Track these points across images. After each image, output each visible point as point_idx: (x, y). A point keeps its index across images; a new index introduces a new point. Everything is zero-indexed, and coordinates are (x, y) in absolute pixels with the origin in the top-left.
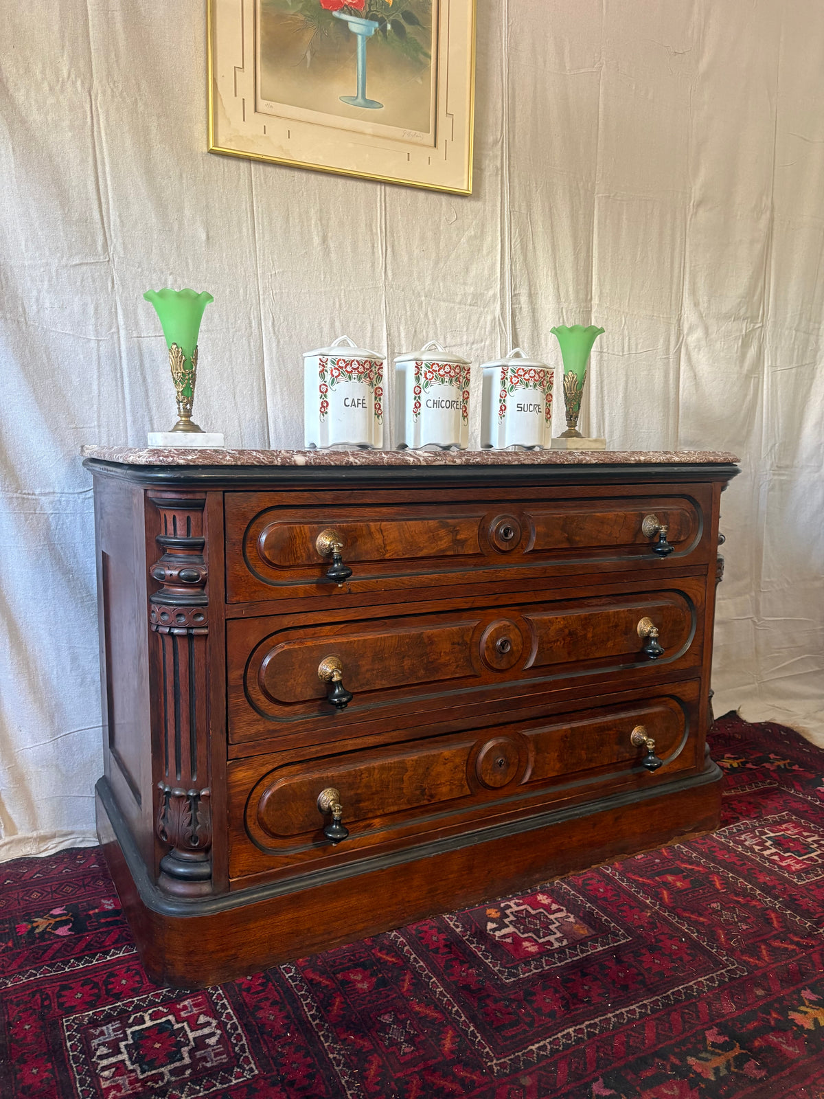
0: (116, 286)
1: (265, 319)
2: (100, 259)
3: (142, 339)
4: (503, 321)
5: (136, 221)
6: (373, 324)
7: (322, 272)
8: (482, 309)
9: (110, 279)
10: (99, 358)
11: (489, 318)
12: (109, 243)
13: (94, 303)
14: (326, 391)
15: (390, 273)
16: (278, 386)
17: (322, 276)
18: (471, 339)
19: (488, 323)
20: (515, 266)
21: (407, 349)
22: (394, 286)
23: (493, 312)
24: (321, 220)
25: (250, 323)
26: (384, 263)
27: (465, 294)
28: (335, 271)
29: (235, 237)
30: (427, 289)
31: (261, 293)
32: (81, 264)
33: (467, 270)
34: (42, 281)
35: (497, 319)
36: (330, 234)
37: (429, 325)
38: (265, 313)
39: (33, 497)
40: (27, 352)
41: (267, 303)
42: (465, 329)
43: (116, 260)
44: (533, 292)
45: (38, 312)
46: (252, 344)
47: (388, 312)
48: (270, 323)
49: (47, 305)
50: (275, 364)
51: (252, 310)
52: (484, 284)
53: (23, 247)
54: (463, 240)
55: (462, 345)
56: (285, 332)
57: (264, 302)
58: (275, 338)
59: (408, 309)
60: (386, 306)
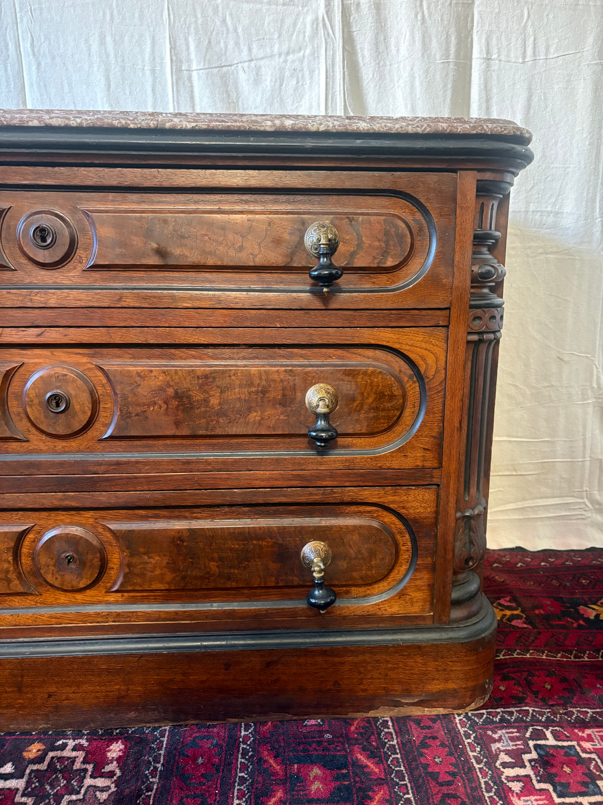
4: (330, 21)
6: (154, 38)
8: (300, 8)
11: (309, 19)
18: (285, 48)
19: (308, 26)
21: (198, 65)
31: (18, 10)
35: (320, 19)
37: (228, 33)
38: (22, 32)
41: (25, 20)
42: (276, 36)
46: (9, 68)
47: (172, 20)
48: (29, 44)
50: (36, 90)
51: (8, 31)
55: (272, 56)
56: (47, 52)
57: (22, 20)
58: (36, 61)
59: (199, 16)
60: (169, 14)
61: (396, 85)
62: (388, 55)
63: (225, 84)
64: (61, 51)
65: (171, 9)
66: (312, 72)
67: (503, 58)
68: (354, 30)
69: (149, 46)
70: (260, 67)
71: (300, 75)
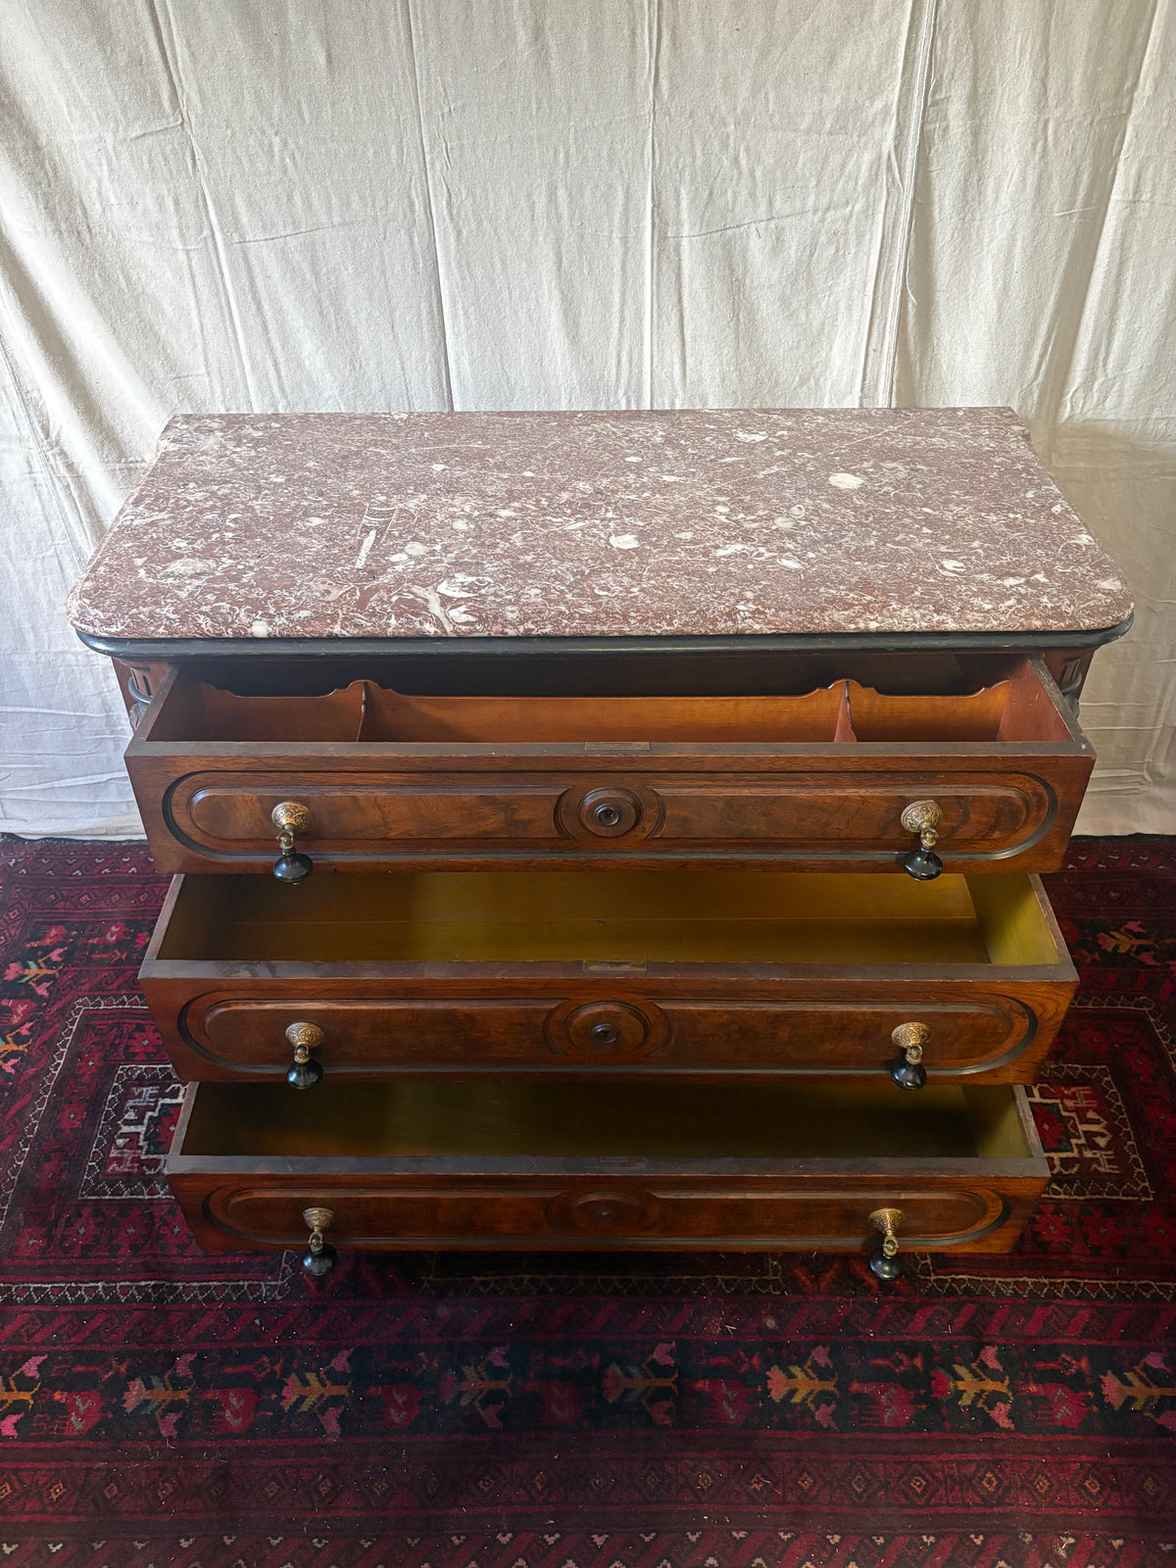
0: (199, 163)
1: (436, 195)
2: (168, 123)
3: (248, 245)
4: (899, 159)
5: (214, 49)
7: (534, 98)
8: (855, 139)
9: (188, 154)
10: (193, 277)
11: (867, 158)
12: (179, 92)
13: (172, 193)
15: (664, 84)
17: (535, 107)
18: (824, 202)
19: (864, 168)
20: (945, 39)
21: (691, 229)
22: (673, 111)
23: (879, 144)
25: (411, 204)
26: (653, 66)
27: (820, 112)
28: (558, 93)
29: (377, 51)
30: (739, 111)
31: (427, 149)
32: (144, 135)
33: (832, 58)
34: (100, 165)
35: (885, 157)
36: (548, 21)
37: (739, 178)
38: (434, 184)
40: (97, 276)
41: (438, 167)
42: (813, 183)
43: (193, 120)
44: (981, 91)
45: (104, 211)
46: (416, 240)
47: (658, 162)
48: (444, 203)
49: (113, 200)
50: (455, 271)
51: (413, 181)
52: (865, 89)
53: (66, 114)
55: (803, 212)
56: (470, 215)
57: (433, 164)
58: (455, 228)
59: (699, 153)
60: (653, 152)
61: (986, 249)
62: (980, 205)
63: (728, 255)
64: (491, 212)
65: (656, 145)
66: (860, 236)
67: (1158, 198)
68: (934, 169)
69: (621, 202)
70: (783, 229)
71: (842, 241)
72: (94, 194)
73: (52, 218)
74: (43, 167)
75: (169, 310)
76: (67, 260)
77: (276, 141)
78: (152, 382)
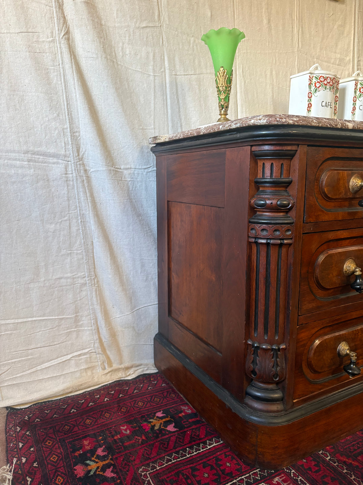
0: (164, 42)
1: (239, 68)
2: (156, 24)
3: (177, 76)
7: (267, 41)
9: (161, 38)
10: (155, 87)
12: (161, 15)
13: (153, 52)
14: (311, 97)
15: (300, 44)
16: (244, 108)
17: (267, 43)
22: (302, 52)
23: (349, 69)
24: (267, 9)
26: (298, 37)
27: (335, 59)
28: (274, 41)
29: (225, 16)
32: (146, 27)
33: (337, 45)
34: (125, 37)
36: (272, 18)
39: (120, 170)
40: (118, 81)
43: (164, 26)
45: (123, 56)
49: (128, 52)
53: (115, 14)
54: (335, 27)
72: (120, 49)
73: (105, 52)
74: (103, 32)
75: (142, 99)
76: (108, 71)
77: (192, 39)
78: (133, 129)
